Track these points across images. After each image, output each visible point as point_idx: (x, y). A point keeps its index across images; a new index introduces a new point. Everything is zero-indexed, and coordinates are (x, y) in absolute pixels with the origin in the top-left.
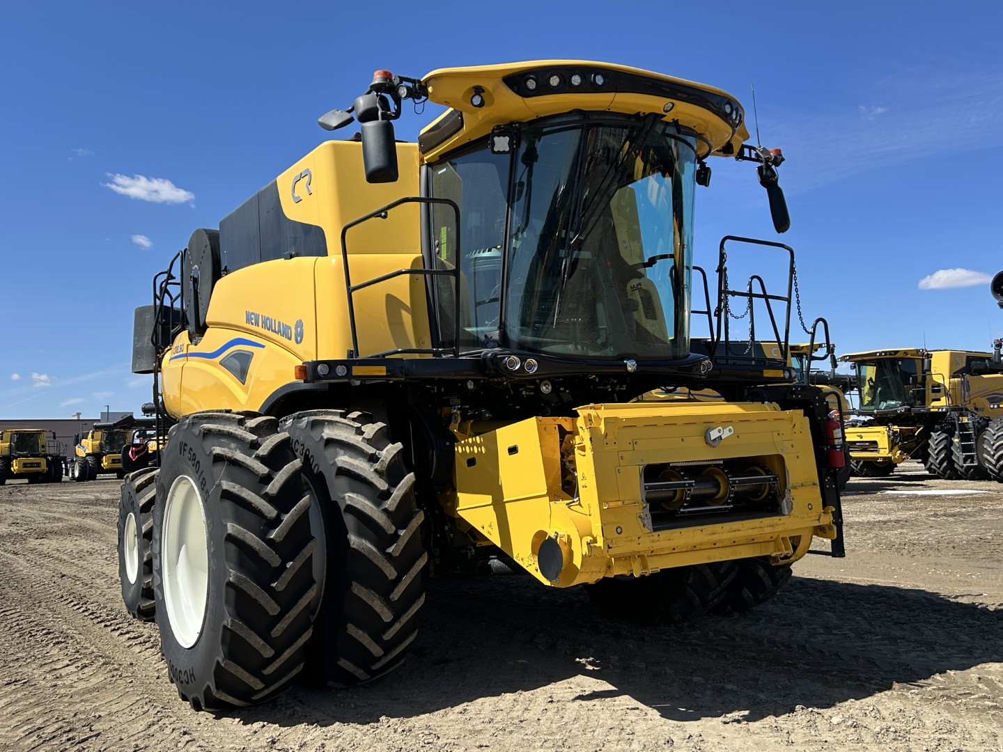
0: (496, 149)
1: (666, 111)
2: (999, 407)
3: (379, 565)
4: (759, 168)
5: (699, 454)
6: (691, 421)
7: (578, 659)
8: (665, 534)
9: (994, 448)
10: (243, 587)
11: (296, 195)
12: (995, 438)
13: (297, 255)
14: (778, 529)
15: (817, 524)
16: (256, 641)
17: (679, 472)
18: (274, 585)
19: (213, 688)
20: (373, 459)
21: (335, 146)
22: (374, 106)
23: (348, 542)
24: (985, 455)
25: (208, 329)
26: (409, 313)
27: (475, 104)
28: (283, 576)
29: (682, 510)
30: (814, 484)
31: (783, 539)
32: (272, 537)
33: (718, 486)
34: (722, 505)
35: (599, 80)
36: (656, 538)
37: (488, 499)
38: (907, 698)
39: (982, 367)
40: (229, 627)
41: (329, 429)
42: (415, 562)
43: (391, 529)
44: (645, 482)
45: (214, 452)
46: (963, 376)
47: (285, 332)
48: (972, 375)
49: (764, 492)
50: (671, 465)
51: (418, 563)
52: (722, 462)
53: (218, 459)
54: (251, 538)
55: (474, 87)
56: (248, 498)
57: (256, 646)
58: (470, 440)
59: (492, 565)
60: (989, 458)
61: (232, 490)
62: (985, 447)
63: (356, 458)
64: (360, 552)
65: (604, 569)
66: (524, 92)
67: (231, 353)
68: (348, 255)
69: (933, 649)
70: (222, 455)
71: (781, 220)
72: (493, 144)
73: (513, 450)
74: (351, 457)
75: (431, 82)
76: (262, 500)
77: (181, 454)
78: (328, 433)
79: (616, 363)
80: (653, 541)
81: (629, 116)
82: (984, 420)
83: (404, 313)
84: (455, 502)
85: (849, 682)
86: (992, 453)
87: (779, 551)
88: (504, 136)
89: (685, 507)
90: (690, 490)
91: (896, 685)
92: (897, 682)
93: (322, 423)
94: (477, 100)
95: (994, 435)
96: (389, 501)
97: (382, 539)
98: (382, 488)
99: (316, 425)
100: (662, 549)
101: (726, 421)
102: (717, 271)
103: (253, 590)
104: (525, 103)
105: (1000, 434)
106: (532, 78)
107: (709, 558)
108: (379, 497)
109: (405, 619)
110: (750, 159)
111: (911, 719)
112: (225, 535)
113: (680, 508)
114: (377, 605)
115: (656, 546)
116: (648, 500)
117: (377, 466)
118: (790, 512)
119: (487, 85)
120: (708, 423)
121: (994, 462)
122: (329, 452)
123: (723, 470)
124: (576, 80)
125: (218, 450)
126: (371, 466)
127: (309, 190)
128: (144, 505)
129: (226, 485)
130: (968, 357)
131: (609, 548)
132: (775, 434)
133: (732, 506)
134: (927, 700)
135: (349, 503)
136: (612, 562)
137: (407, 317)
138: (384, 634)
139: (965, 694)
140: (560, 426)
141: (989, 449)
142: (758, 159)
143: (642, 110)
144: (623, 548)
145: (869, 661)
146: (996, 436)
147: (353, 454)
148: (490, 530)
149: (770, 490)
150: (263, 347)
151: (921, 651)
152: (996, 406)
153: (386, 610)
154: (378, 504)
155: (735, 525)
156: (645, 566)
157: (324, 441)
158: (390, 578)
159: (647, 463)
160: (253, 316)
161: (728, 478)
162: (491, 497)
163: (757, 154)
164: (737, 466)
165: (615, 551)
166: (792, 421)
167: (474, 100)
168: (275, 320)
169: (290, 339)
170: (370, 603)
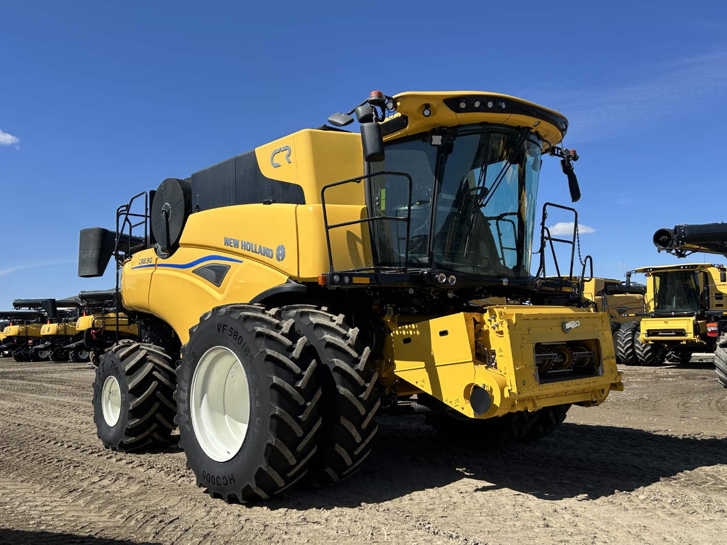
0: (433, 143)
1: (534, 126)
2: (628, 316)
3: (356, 405)
4: (562, 161)
5: (560, 338)
6: (554, 317)
7: (457, 469)
8: (545, 385)
9: (624, 342)
10: (284, 418)
11: (275, 162)
12: (625, 335)
13: (274, 202)
14: (597, 384)
15: (614, 382)
16: (288, 454)
17: (547, 348)
18: (301, 417)
19: (253, 485)
20: (345, 337)
21: (311, 133)
22: (371, 113)
23: (337, 390)
24: (618, 347)
25: (179, 248)
26: (361, 243)
27: (426, 114)
28: (306, 411)
29: (549, 372)
30: (613, 357)
31: (598, 390)
32: (299, 386)
33: (564, 357)
34: (568, 369)
35: (504, 106)
36: (541, 388)
37: (422, 364)
38: (671, 485)
39: (613, 289)
40: (273, 444)
41: (312, 317)
42: (375, 405)
43: (362, 382)
44: (536, 354)
45: (257, 330)
46: (603, 295)
47: (267, 253)
48: (608, 294)
49: (587, 362)
50: (542, 344)
51: (376, 405)
52: (565, 343)
53: (260, 335)
54: (287, 387)
55: (425, 104)
56: (284, 360)
57: (288, 457)
58: (406, 327)
59: (414, 407)
60: (620, 349)
61: (273, 355)
62: (619, 341)
63: (335, 337)
64: (346, 397)
65: (510, 407)
66: (457, 110)
67: (206, 265)
68: (326, 205)
69: (665, 460)
70: (263, 332)
71: (575, 194)
72: (431, 140)
73: (444, 333)
74: (331, 335)
75: (399, 99)
76: (292, 362)
77: (219, 331)
78: (314, 320)
79: (497, 280)
80: (540, 390)
81: (512, 127)
82: (616, 324)
83: (358, 243)
84: (393, 366)
85: (633, 478)
86: (623, 346)
87: (596, 397)
88: (439, 135)
89: (550, 370)
90: (554, 359)
91: (661, 479)
92: (663, 477)
93: (308, 313)
94: (427, 112)
95: (624, 334)
96: (360, 365)
97: (358, 389)
98: (355, 356)
99: (303, 314)
100: (542, 395)
101: (571, 318)
102: (541, 224)
103: (289, 420)
104: (456, 116)
105: (628, 333)
106: (464, 102)
107: (561, 402)
108: (352, 362)
109: (367, 441)
110: (557, 155)
111: (684, 495)
112: (270, 384)
113: (548, 371)
114: (354, 432)
115: (541, 392)
116: (537, 365)
117: (349, 341)
118: (603, 374)
119: (433, 103)
120: (563, 320)
121: (624, 351)
122: (317, 332)
123: (567, 347)
124: (490, 105)
125: (259, 329)
126: (345, 342)
127: (288, 160)
128: (129, 370)
129: (269, 352)
130: (605, 282)
131: (519, 393)
132: (594, 326)
133: (572, 370)
134: (684, 486)
135: (337, 365)
136: (515, 403)
137: (360, 246)
138: (355, 451)
139: (703, 482)
140: (474, 318)
141: (621, 343)
142: (562, 155)
143: (521, 125)
144: (526, 394)
145: (634, 467)
146: (626, 334)
147: (333, 334)
148: (423, 384)
149: (590, 361)
150: (241, 262)
151: (658, 461)
152: (626, 315)
153: (358, 435)
154: (352, 367)
155: (578, 381)
156: (535, 406)
157: (313, 325)
158: (362, 414)
159: (536, 342)
160: (232, 241)
161: (572, 353)
162: (424, 363)
163: (561, 152)
164: (574, 345)
165: (521, 396)
166: (602, 319)
167: (425, 112)
168: (256, 245)
169: (272, 257)
170: (350, 430)
